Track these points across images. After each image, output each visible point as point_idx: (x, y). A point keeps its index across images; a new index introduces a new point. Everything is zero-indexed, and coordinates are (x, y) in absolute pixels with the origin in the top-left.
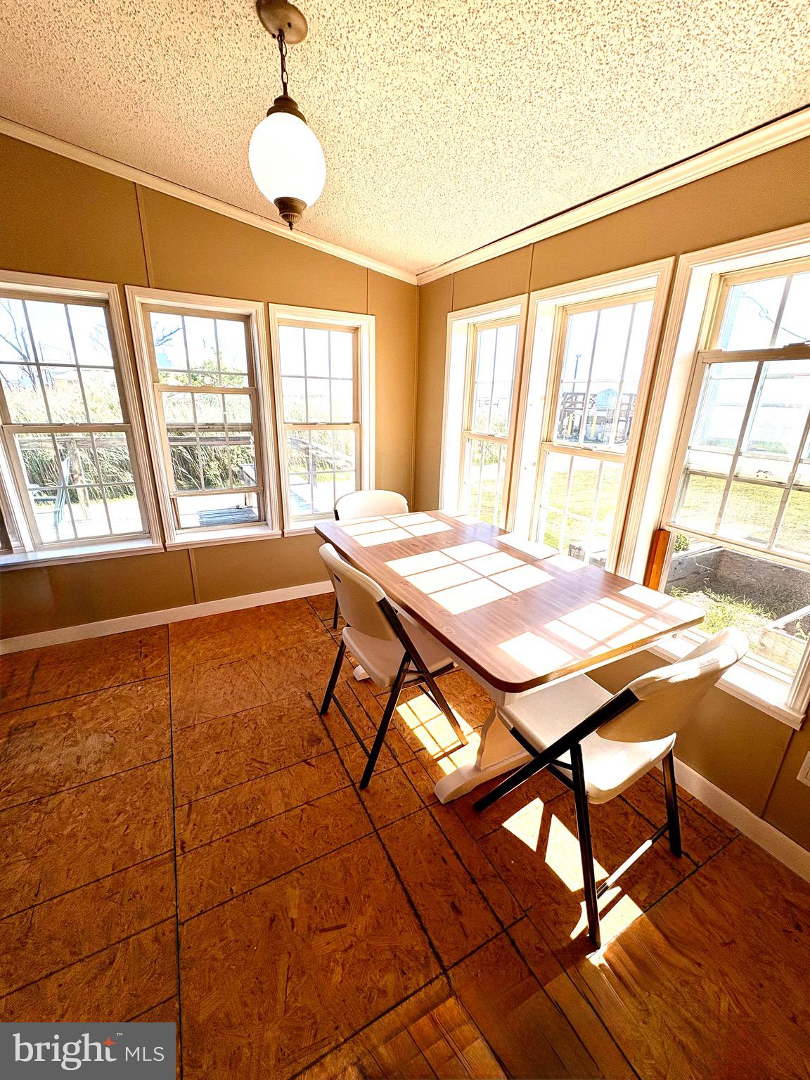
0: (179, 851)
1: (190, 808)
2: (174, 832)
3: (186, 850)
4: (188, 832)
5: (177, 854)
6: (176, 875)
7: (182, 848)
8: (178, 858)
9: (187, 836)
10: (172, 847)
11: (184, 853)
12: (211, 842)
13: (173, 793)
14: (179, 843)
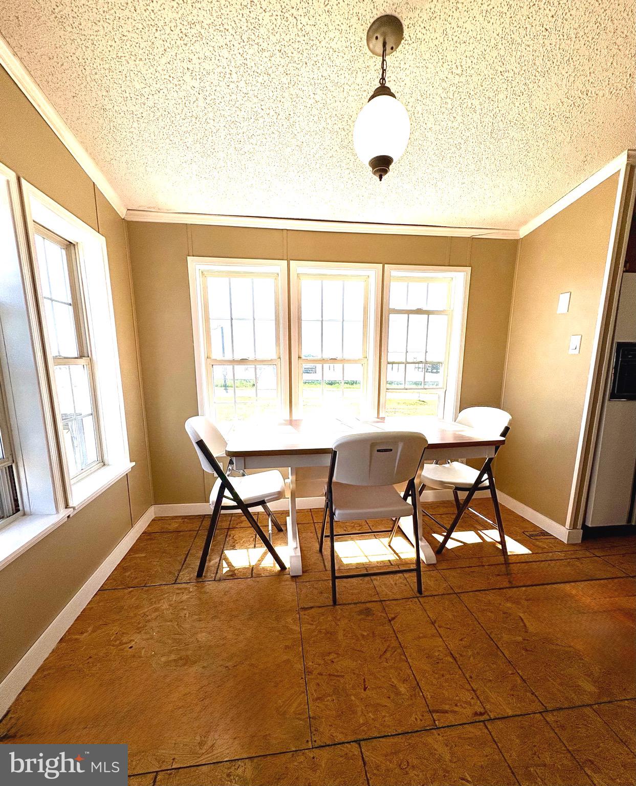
0: (486, 717)
1: (437, 712)
2: (465, 724)
3: (482, 710)
4: (464, 711)
5: (488, 718)
6: (508, 717)
7: (481, 714)
8: (492, 717)
9: (469, 711)
10: (482, 724)
11: (486, 712)
12: (473, 690)
13: (417, 731)
14: (477, 718)
